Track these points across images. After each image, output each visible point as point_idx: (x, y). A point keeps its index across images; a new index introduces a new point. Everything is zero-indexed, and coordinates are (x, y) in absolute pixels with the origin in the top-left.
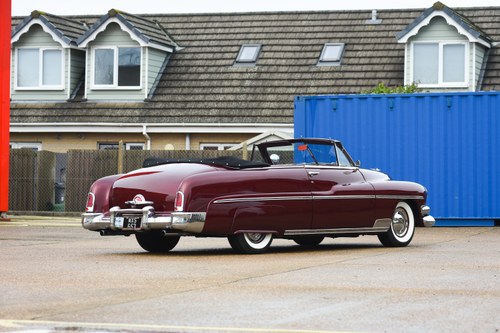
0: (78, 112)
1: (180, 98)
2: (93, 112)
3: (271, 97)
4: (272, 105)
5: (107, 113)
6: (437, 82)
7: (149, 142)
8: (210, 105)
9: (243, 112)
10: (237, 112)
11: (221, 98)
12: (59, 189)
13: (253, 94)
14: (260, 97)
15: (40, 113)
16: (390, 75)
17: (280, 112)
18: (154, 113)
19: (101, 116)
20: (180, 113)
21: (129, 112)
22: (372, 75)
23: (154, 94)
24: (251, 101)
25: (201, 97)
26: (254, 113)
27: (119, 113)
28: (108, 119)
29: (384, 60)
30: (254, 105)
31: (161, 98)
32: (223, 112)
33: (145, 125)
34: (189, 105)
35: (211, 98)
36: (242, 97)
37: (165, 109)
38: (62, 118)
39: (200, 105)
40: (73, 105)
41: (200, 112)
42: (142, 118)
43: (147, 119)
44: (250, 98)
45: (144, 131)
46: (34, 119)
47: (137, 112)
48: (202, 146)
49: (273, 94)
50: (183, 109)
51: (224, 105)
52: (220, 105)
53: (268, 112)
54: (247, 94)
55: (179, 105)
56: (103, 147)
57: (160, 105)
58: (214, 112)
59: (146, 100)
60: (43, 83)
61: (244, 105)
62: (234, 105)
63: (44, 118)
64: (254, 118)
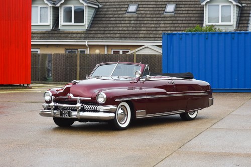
0: (56, 35)
1: (102, 29)
2: (63, 35)
3: (143, 29)
4: (144, 32)
5: (69, 36)
6: (218, 22)
7: (88, 49)
8: (116, 32)
9: (131, 35)
10: (128, 35)
11: (121, 29)
12: (49, 70)
13: (135, 27)
14: (139, 29)
15: (39, 35)
16: (197, 19)
17: (148, 36)
18: (91, 36)
19: (66, 37)
20: (102, 36)
21: (79, 35)
22: (189, 18)
23: (90, 27)
24: (134, 30)
25: (112, 28)
26: (136, 36)
27: (75, 35)
28: (70, 38)
29: (194, 12)
30: (136, 32)
31: (94, 29)
32: (122, 35)
33: (86, 41)
34: (106, 32)
35: (116, 29)
36: (130, 29)
37: (96, 34)
38: (49, 38)
39: (112, 32)
40: (54, 32)
41: (111, 35)
42: (85, 38)
43: (88, 38)
44: (134, 29)
45: (86, 44)
46: (37, 38)
47: (83, 35)
48: (113, 50)
49: (144, 27)
50: (104, 34)
51: (122, 32)
52: (120, 32)
53: (143, 36)
54: (133, 27)
55: (102, 32)
56: (67, 51)
57: (93, 32)
58: (118, 35)
59: (86, 30)
60: (40, 22)
61: (131, 32)
62: (127, 32)
63: (41, 38)
64: (136, 38)
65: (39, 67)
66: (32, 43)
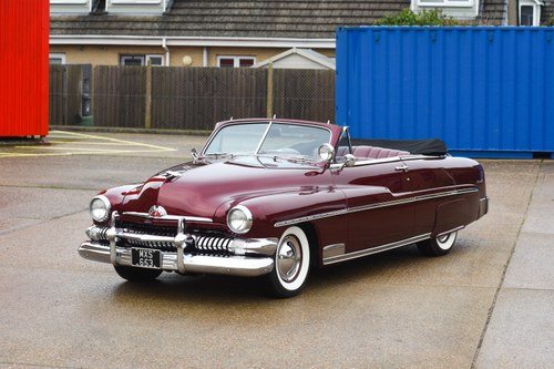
0: (100, 25)
1: (197, 12)
2: (114, 25)
3: (284, 12)
4: (286, 20)
5: (128, 26)
7: (168, 54)
8: (226, 19)
9: (259, 27)
10: (252, 27)
11: (236, 12)
12: (85, 100)
13: (267, 9)
14: (274, 12)
15: (64, 26)
17: (294, 27)
18: (173, 26)
19: (122, 29)
20: (196, 27)
21: (148, 25)
23: (172, 8)
24: (265, 16)
25: (217, 12)
26: (269, 27)
27: (139, 26)
28: (129, 32)
30: (269, 19)
31: (180, 12)
32: (239, 26)
33: (164, 38)
34: (206, 19)
35: (227, 12)
36: (257, 12)
37: (183, 22)
38: (84, 30)
39: (217, 19)
40: (95, 18)
41: (216, 26)
42: (162, 32)
43: (166, 32)
44: (264, 12)
45: (164, 44)
46: (59, 31)
47: (156, 26)
48: (219, 58)
49: (286, 9)
50: (201, 22)
51: (240, 19)
52: (235, 19)
53: (283, 27)
54: (262, 9)
55: (197, 19)
56: (124, 58)
57: (178, 19)
58: (230, 26)
59: (164, 14)
61: (258, 19)
62: (249, 19)
63: (69, 30)
64: (270, 33)
65: (66, 94)
66: (51, 42)
